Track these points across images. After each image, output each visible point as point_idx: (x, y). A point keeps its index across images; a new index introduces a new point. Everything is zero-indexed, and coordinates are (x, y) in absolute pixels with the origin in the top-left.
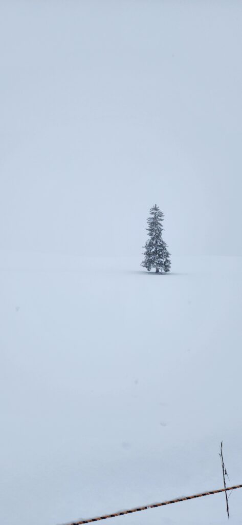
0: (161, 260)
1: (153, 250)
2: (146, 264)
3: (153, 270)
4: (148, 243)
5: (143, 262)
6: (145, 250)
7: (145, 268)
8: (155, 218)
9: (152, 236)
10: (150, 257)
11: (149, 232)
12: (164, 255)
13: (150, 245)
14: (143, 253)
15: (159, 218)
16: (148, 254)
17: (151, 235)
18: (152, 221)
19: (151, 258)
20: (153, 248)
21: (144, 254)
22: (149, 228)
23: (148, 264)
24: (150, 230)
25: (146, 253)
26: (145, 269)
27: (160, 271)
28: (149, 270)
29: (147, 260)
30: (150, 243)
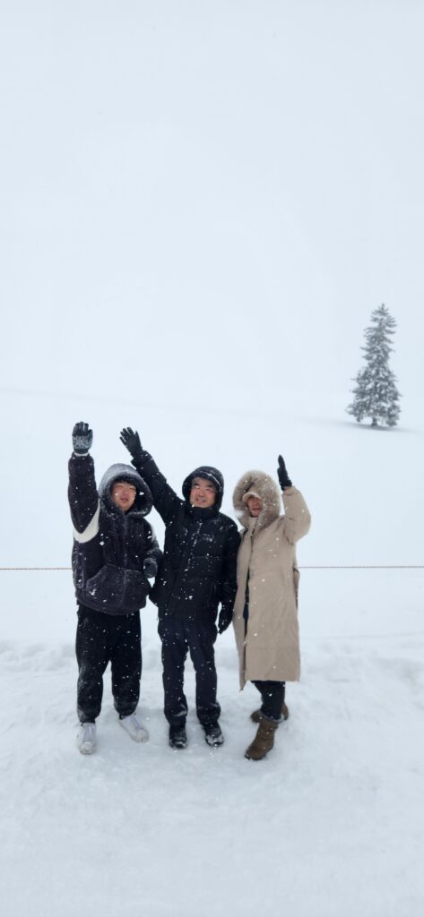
0: (384, 404)
1: (370, 386)
2: (355, 409)
3: (368, 420)
4: (362, 373)
5: (350, 406)
6: (356, 385)
7: (353, 416)
8: (380, 329)
9: (371, 361)
10: (363, 397)
11: (365, 353)
12: (389, 395)
13: (365, 377)
14: (352, 389)
15: (387, 328)
16: (361, 393)
17: (368, 358)
18: (373, 334)
19: (365, 400)
20: (369, 382)
21: (354, 392)
22: (365, 346)
23: (359, 410)
24: (368, 350)
25: (358, 390)
26: (353, 419)
27: (379, 423)
28: (358, 420)
29: (358, 403)
30: (366, 373)
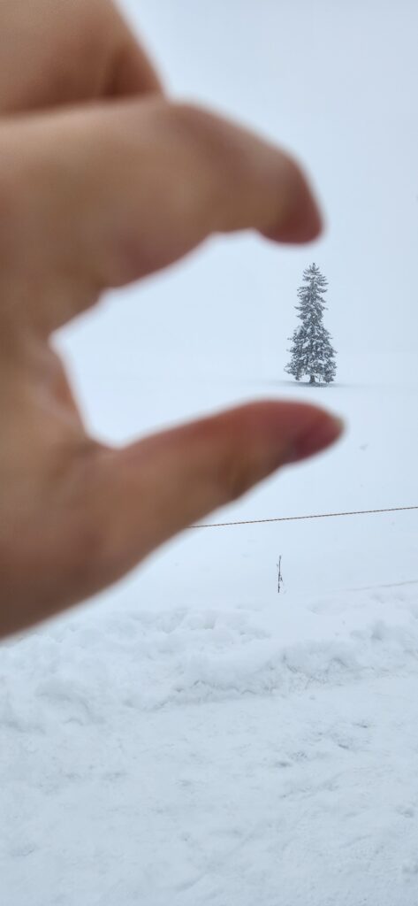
0: (320, 361)
1: (306, 345)
2: (294, 368)
3: (306, 378)
4: (298, 333)
5: (289, 365)
6: (293, 345)
7: (291, 375)
8: (312, 288)
9: (305, 320)
10: (300, 356)
11: (300, 313)
12: (324, 352)
13: (302, 335)
14: (289, 349)
15: (319, 287)
16: (297, 351)
17: (303, 317)
18: (306, 293)
19: (302, 358)
20: (305, 341)
21: (291, 351)
22: (300, 305)
23: (297, 369)
24: (302, 309)
25: (295, 349)
26: (292, 378)
27: (317, 380)
28: (297, 378)
29: (296, 363)
30: (302, 332)
